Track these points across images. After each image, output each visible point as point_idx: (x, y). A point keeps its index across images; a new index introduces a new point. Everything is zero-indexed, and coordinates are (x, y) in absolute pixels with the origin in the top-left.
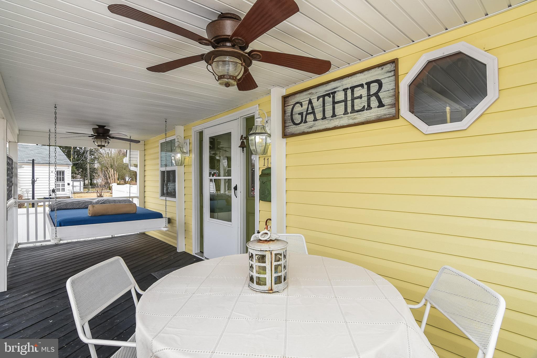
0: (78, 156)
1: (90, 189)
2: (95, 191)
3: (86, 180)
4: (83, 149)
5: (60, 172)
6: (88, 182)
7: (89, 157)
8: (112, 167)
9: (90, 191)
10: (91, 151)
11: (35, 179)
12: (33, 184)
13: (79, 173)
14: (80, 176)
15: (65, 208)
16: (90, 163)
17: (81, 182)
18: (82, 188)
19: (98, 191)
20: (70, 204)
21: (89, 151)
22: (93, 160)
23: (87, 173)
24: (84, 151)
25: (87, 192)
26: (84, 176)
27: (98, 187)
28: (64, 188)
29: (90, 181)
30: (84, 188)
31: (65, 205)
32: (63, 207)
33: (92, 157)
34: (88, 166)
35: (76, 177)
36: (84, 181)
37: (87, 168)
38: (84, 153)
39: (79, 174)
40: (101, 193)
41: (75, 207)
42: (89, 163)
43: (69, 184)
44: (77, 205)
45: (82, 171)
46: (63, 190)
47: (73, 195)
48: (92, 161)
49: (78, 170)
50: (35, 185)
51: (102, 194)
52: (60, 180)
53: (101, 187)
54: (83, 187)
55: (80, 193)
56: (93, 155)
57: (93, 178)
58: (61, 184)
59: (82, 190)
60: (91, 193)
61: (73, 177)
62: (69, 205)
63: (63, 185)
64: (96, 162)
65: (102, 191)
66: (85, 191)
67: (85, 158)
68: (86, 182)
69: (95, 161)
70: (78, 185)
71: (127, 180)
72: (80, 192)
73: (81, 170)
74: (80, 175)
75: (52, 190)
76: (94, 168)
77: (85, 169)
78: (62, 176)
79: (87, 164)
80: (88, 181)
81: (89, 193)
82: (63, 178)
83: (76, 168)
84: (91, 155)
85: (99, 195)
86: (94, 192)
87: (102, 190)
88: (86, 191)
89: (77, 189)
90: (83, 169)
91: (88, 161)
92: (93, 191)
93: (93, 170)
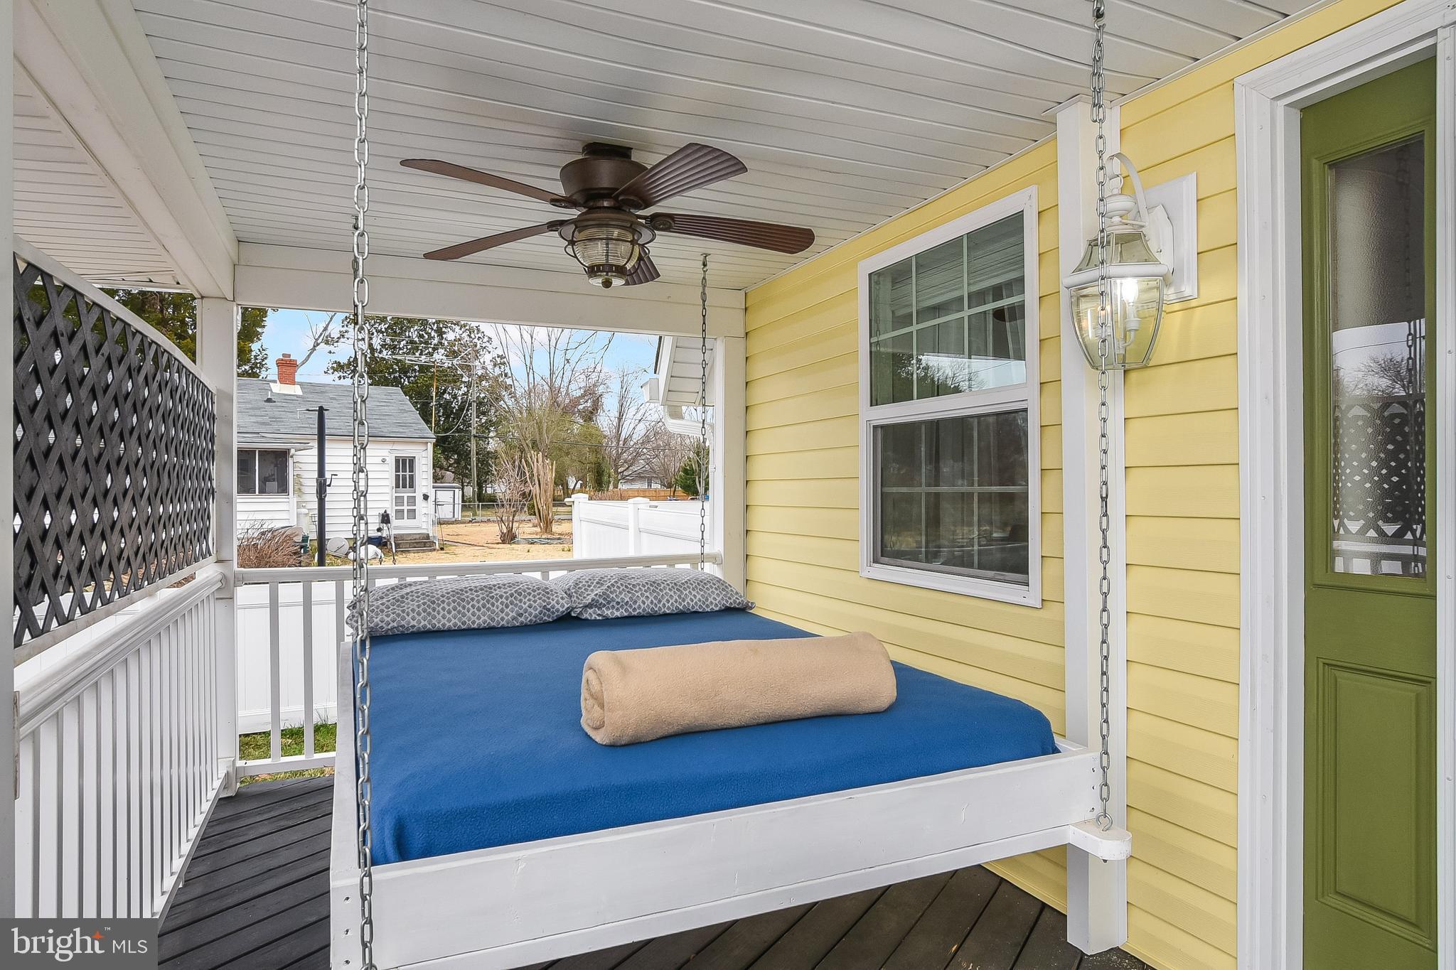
0: (448, 417)
1: (478, 512)
2: (492, 518)
3: (467, 486)
4: (460, 398)
5: (404, 461)
6: (474, 491)
7: (474, 421)
8: (535, 445)
9: (478, 518)
10: (480, 404)
11: (326, 476)
12: (321, 496)
13: (451, 465)
14: (452, 475)
15: (425, 626)
16: (479, 437)
17: (457, 490)
18: (458, 508)
19: (503, 519)
20: (449, 604)
21: (474, 401)
22: (485, 427)
23: (470, 465)
24: (462, 403)
25: (470, 521)
26: (462, 475)
27: (503, 505)
28: (414, 508)
29: (476, 489)
30: (464, 508)
31: (425, 611)
32: (413, 619)
33: (483, 421)
34: (473, 446)
35: (443, 477)
36: (463, 490)
37: (470, 451)
38: (461, 409)
39: (450, 468)
40: (511, 525)
41: (474, 622)
42: (475, 436)
43: (426, 497)
44: (479, 609)
45: (457, 462)
46: (412, 514)
47: (437, 528)
48: (484, 432)
49: (447, 459)
50: (326, 499)
51: (516, 525)
52: (404, 486)
53: (510, 505)
54: (460, 506)
55: (452, 523)
56: (484, 413)
57: (486, 481)
58: (406, 495)
59: (458, 515)
60: (482, 524)
61: (436, 478)
62: (444, 609)
63: (412, 500)
64: (492, 434)
65: (513, 519)
66: (465, 516)
67: (464, 422)
68: (469, 491)
69: (489, 432)
70: (450, 499)
71: (571, 486)
72: (454, 519)
73: (456, 456)
74: (453, 472)
75: (383, 515)
76: (488, 453)
77: (465, 456)
78: (408, 473)
79: (469, 440)
80: (473, 489)
81: (476, 522)
82: (412, 478)
83: (443, 452)
84: (481, 413)
85: (505, 531)
86: (489, 520)
87: (514, 517)
88: (469, 516)
89: (446, 513)
90: (459, 455)
91: (474, 432)
92: (485, 519)
93: (486, 459)
